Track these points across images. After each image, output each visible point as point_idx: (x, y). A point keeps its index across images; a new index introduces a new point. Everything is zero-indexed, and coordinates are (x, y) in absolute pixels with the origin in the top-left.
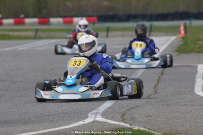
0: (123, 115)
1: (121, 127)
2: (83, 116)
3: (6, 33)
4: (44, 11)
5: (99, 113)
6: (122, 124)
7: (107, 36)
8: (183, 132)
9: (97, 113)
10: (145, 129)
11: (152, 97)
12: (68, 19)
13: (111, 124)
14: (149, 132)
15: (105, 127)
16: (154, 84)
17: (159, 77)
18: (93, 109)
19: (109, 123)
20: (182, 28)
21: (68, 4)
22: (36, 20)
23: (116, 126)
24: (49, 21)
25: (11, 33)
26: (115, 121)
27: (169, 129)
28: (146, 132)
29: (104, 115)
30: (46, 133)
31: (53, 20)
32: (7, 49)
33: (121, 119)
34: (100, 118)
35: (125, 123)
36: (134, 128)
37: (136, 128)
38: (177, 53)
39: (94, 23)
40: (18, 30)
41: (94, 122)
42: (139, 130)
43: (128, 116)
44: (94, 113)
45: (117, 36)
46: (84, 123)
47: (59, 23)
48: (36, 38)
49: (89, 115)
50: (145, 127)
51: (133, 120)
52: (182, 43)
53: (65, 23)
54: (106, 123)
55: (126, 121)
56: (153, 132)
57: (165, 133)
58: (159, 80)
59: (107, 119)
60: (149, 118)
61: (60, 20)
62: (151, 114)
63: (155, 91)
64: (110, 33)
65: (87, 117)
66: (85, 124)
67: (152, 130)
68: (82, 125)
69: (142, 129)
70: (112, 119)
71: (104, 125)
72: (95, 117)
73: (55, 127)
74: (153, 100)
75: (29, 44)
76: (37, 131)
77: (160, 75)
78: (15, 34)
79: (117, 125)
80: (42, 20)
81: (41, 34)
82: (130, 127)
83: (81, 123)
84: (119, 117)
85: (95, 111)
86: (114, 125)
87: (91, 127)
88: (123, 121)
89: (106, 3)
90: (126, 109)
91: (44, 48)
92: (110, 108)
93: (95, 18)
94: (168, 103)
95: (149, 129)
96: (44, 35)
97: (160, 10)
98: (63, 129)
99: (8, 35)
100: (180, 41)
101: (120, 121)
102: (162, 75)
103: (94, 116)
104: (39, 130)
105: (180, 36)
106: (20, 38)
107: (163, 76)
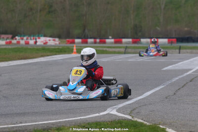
3: (104, 49)
7: (179, 53)
21: (158, 29)
22: (130, 40)
24: (140, 40)
25: (107, 49)
31: (143, 40)
39: (172, 43)
40: (114, 47)
45: (187, 52)
47: (147, 43)
48: (125, 53)
64: (181, 51)
78: (111, 50)
81: (129, 50)
89: (186, 29)
93: (175, 39)
96: (133, 50)
99: (106, 51)
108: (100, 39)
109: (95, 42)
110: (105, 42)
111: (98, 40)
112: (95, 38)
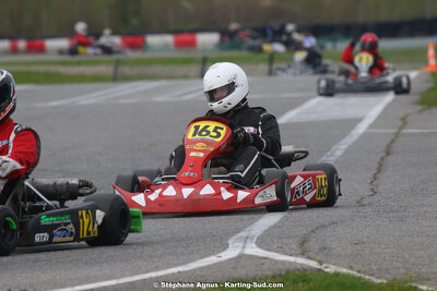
0: (304, 242)
1: (299, 267)
2: (217, 245)
3: (53, 69)
4: (134, 22)
5: (252, 239)
6: (301, 261)
7: (270, 73)
8: (432, 276)
9: (247, 238)
10: (351, 272)
11: (365, 202)
12: (186, 37)
13: (277, 262)
14: (360, 278)
15: (265, 267)
16: (370, 175)
17: (382, 159)
18: (238, 231)
19: (272, 260)
20: (431, 52)
23: (288, 266)
24: (144, 41)
25: (61, 69)
26: (286, 254)
27: (402, 271)
28: (353, 277)
29: (262, 242)
30: (137, 281)
31: (153, 40)
32: (54, 103)
33: (299, 252)
34: (253, 250)
35: (308, 258)
36: (326, 270)
37: (331, 269)
38: (419, 108)
40: (78, 63)
41: (241, 257)
42: (337, 274)
43: (313, 245)
44: (241, 238)
46: (219, 259)
47: (166, 47)
48: (116, 78)
49: (230, 242)
50: (351, 268)
51: (325, 253)
52: (430, 85)
53: (179, 45)
54: (267, 258)
55: (311, 254)
56: (367, 277)
57: (394, 280)
58: (380, 166)
59: (270, 250)
60: (358, 247)
61: (169, 39)
62: (365, 239)
63: (373, 190)
64: (275, 66)
65: (225, 247)
66: (221, 263)
67: (365, 273)
68: (215, 264)
69: (345, 271)
70: (280, 250)
71: (262, 264)
72: (244, 247)
73: (157, 269)
74: (368, 210)
75: (101, 93)
76: (118, 278)
77: (384, 154)
79: (290, 263)
80: (129, 39)
81: (126, 70)
82: (319, 267)
83: (212, 260)
84: (294, 246)
85: (243, 234)
86: (283, 262)
87: (233, 268)
88: (303, 254)
90: (310, 229)
91: (133, 101)
92: (275, 226)
94: (400, 215)
95: (359, 272)
96: (136, 71)
97: (385, 15)
98: (173, 274)
100: (428, 81)
101: (297, 256)
102: (388, 154)
103: (241, 244)
104: (123, 277)
105: (428, 70)
106: (81, 79)
107: (390, 158)
108: (29, 38)
109: (14, 50)
110: (41, 49)
111: (22, 44)
112: (13, 38)
